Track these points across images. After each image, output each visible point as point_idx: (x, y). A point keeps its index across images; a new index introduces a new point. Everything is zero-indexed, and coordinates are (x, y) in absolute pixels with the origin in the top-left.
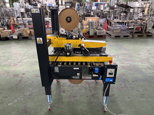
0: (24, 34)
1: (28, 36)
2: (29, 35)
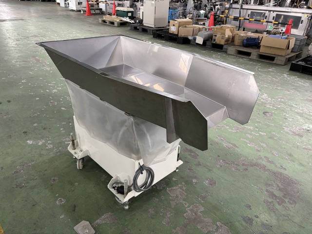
0: (217, 38)
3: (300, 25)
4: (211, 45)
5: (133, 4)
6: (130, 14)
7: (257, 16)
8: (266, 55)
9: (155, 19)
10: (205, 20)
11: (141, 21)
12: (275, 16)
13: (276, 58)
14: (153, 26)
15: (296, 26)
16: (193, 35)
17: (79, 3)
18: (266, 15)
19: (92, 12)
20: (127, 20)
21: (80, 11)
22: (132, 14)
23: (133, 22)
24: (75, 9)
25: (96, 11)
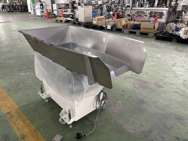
0: (118, 25)
2: (124, 26)
3: (163, 16)
4: (115, 29)
5: (73, 10)
6: (71, 16)
7: (140, 13)
8: (144, 32)
9: (85, 18)
10: (113, 17)
11: (77, 19)
12: (149, 12)
13: (149, 34)
14: (84, 22)
16: (105, 25)
17: (42, 12)
18: (145, 12)
19: (49, 17)
20: (69, 19)
21: (43, 16)
22: (72, 16)
23: (73, 20)
24: (40, 15)
25: (52, 15)
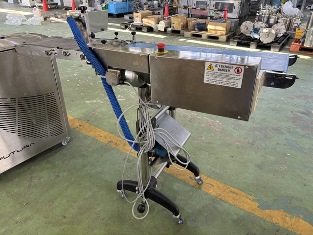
0: (174, 25)
1: (179, 28)
2: (183, 27)
3: (234, 9)
4: (171, 31)
7: (201, 4)
8: (213, 35)
10: (160, 9)
12: (215, 4)
13: (219, 38)
15: (231, 11)
16: (155, 24)
18: (208, 3)
21: (35, 6)
24: (29, 5)
25: (52, 5)
